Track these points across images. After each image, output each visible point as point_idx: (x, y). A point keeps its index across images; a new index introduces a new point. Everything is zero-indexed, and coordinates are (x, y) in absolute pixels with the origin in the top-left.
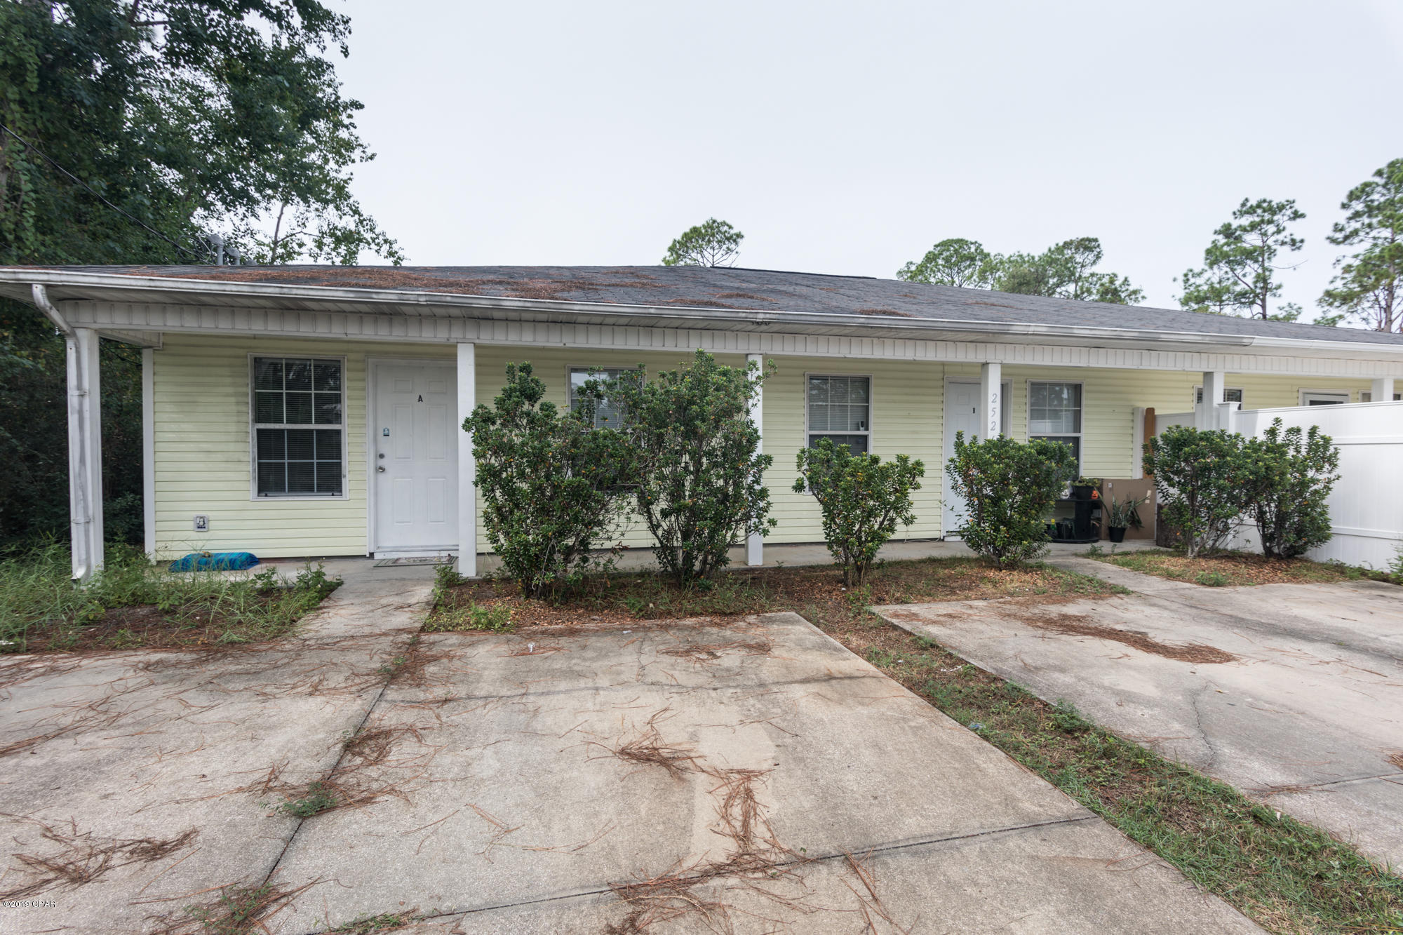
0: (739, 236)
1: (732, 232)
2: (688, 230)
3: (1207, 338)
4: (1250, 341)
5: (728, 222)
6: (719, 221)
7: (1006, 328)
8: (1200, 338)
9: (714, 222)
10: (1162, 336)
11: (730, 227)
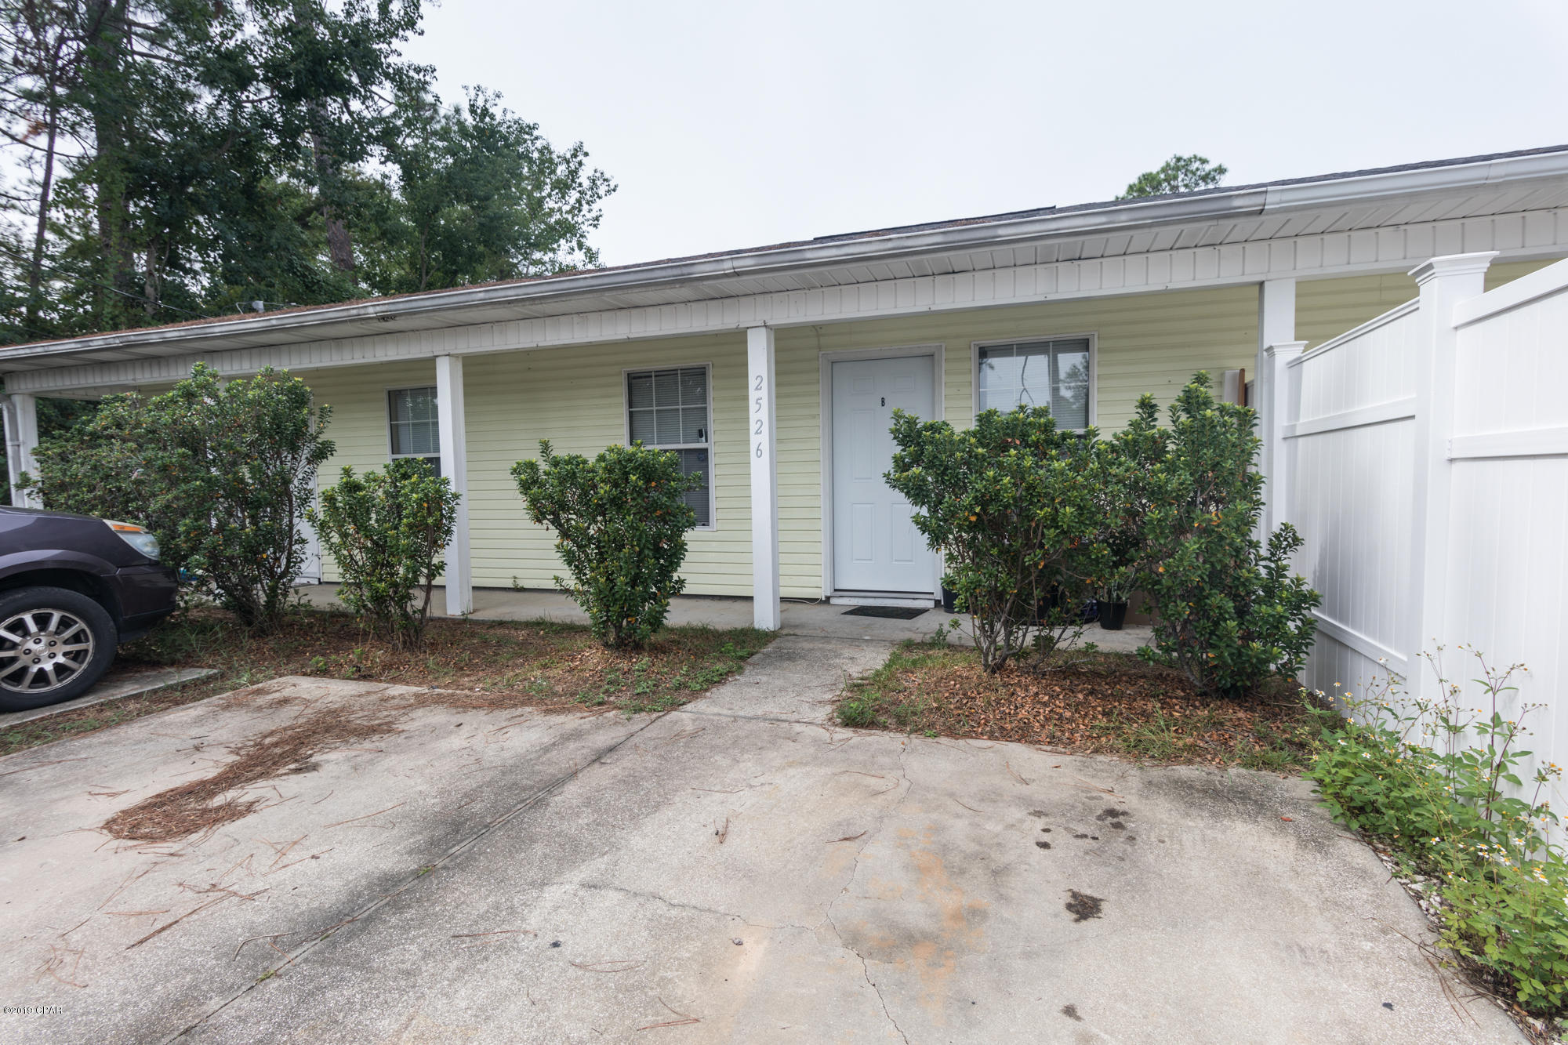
0: (1221, 170)
1: (1208, 167)
2: (1134, 180)
3: (1124, 217)
4: (1259, 200)
5: (1199, 155)
6: (1186, 156)
7: (685, 270)
8: (1103, 219)
9: (1179, 159)
10: (1001, 232)
11: (1204, 161)
